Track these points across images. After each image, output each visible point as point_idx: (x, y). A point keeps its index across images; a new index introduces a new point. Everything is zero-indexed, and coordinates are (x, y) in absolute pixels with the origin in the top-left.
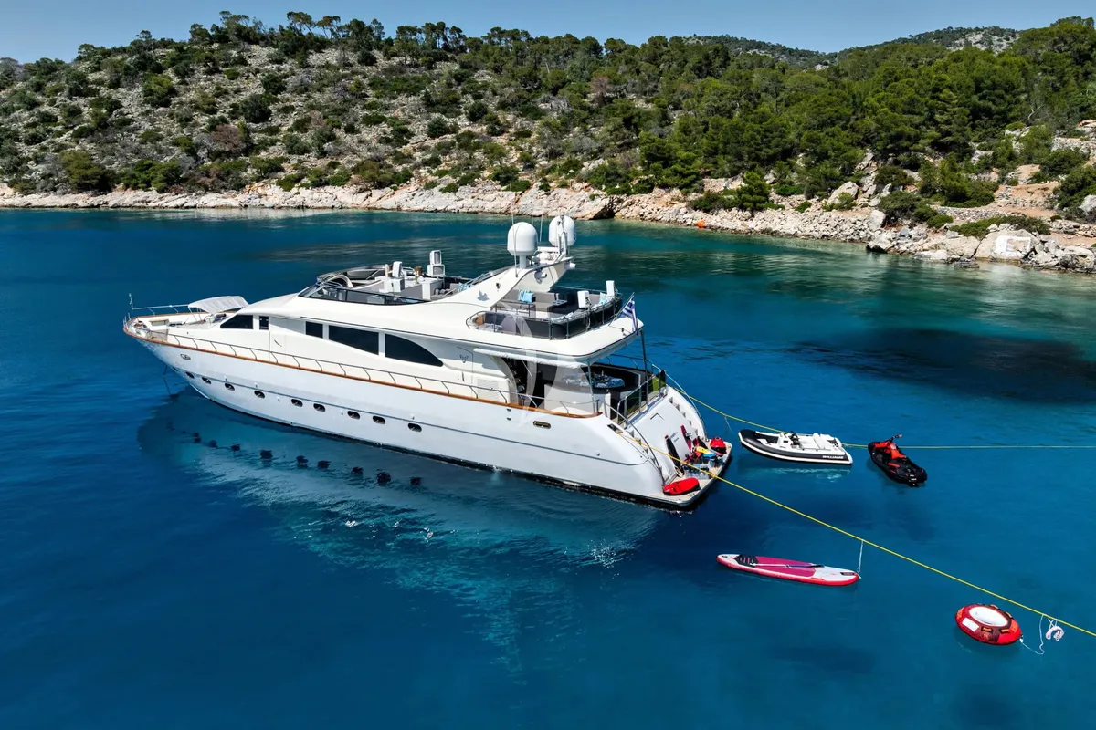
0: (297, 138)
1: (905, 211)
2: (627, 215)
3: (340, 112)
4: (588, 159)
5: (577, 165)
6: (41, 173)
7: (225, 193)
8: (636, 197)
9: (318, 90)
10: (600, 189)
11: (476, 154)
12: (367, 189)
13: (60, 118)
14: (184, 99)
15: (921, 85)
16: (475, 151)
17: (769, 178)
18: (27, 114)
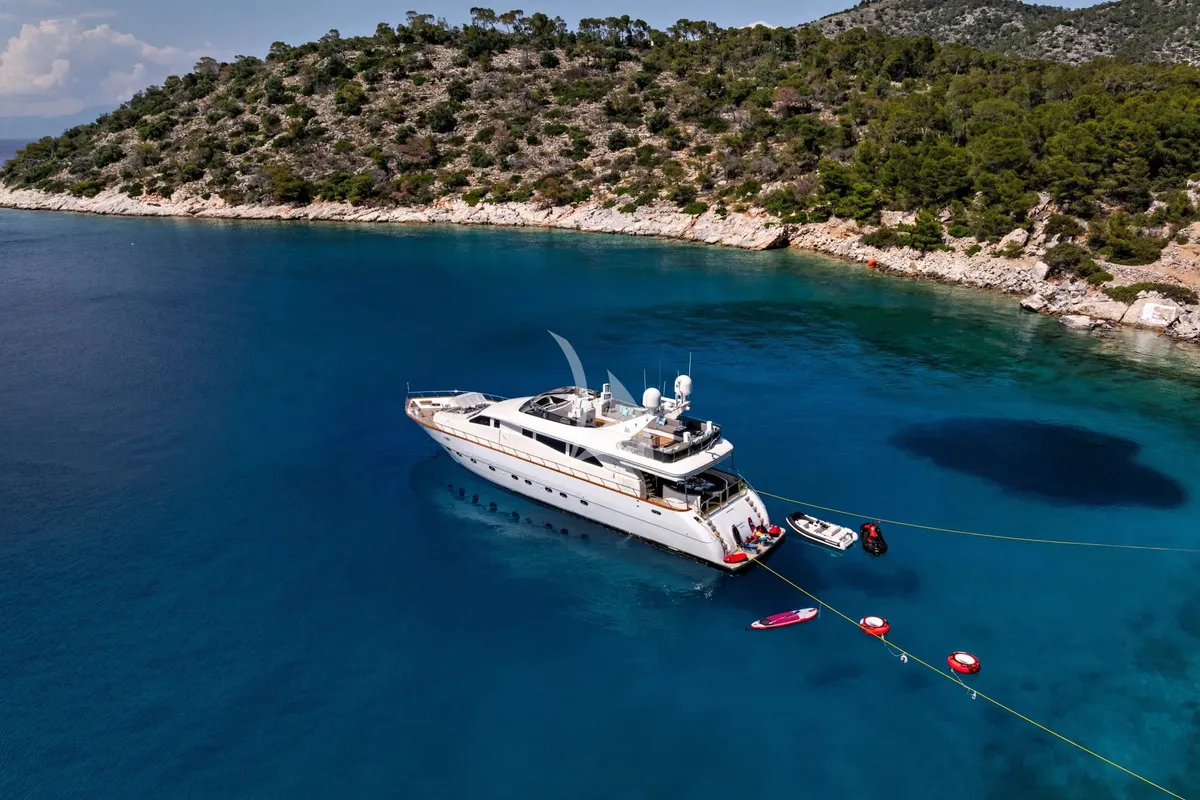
0: (481, 150)
1: (1068, 264)
2: (801, 245)
3: (523, 121)
4: (768, 181)
5: (754, 187)
6: (247, 184)
7: (414, 207)
8: (811, 226)
9: (502, 97)
10: (776, 215)
11: (655, 171)
12: (548, 206)
13: (261, 126)
14: (373, 106)
15: (1103, 130)
16: (654, 168)
17: (945, 214)
18: (231, 122)
